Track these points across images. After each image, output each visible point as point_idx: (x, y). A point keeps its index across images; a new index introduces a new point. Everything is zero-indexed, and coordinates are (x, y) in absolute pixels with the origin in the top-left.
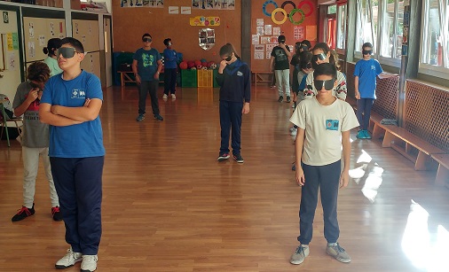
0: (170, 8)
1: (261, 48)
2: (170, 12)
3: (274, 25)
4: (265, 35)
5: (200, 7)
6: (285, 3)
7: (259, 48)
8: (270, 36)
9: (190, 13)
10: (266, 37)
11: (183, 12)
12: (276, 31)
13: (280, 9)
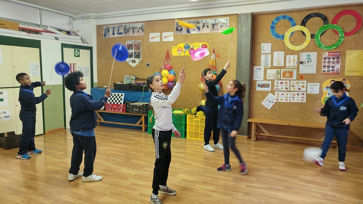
0: (151, 35)
1: (267, 86)
2: (151, 41)
3: (288, 52)
4: (273, 67)
5: (184, 32)
6: (308, 17)
7: (263, 86)
8: (281, 68)
9: (171, 39)
10: (274, 71)
11: (164, 40)
12: (292, 61)
13: (299, 28)
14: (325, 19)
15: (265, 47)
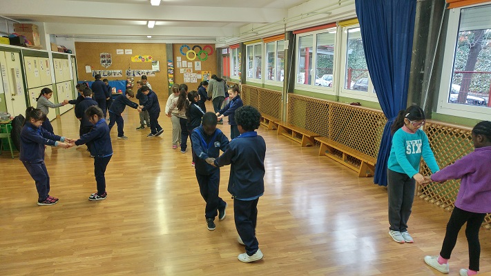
0: (118, 50)
2: (118, 53)
3: (188, 61)
6: (195, 47)
8: (186, 68)
9: (131, 53)
10: (183, 69)
11: (126, 53)
12: (190, 65)
13: (191, 51)
14: (201, 48)
15: (179, 59)
